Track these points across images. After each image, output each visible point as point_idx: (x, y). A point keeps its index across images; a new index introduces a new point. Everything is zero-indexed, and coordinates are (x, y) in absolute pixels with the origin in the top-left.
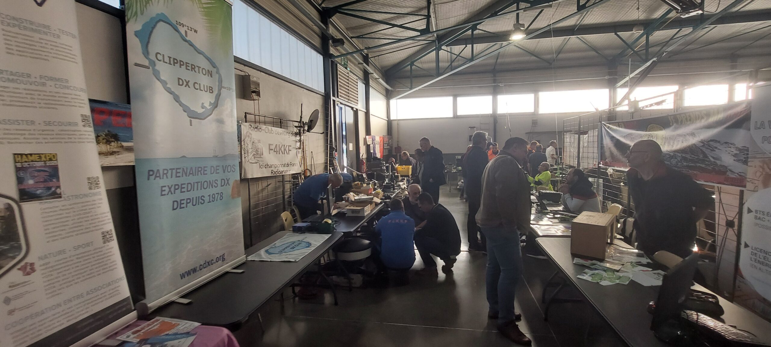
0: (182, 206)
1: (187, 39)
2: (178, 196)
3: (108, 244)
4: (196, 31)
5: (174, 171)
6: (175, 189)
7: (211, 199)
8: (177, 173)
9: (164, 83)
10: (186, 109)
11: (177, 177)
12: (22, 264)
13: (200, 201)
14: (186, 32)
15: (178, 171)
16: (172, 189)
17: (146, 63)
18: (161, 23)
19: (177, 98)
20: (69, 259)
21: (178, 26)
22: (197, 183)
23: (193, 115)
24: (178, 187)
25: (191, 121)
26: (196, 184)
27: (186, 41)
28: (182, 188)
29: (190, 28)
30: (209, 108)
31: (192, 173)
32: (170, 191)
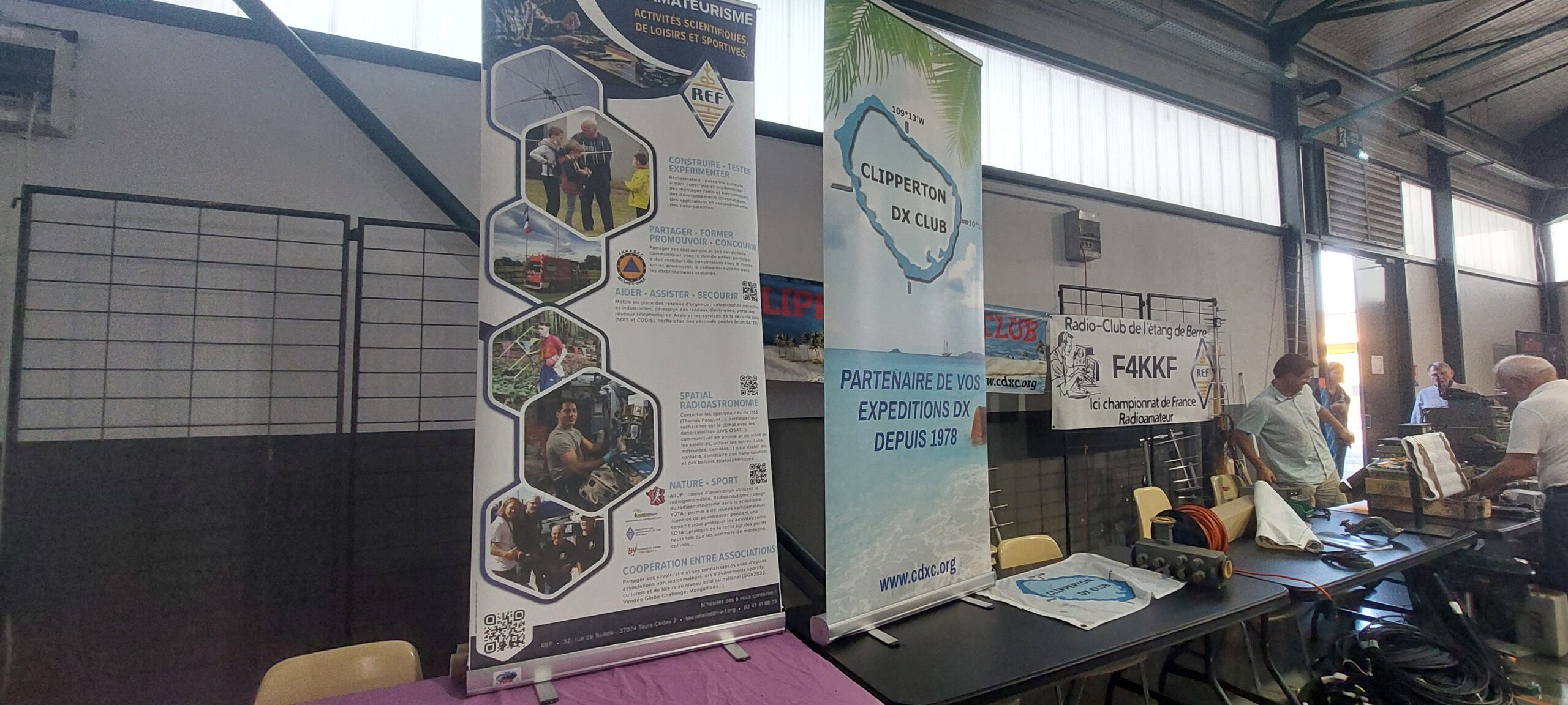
0: (890, 445)
1: (909, 135)
2: (885, 425)
3: (756, 485)
4: (922, 121)
5: (881, 376)
6: (881, 411)
7: (937, 439)
8: (885, 380)
9: (872, 216)
10: (903, 262)
11: (884, 388)
13: (919, 439)
14: (907, 123)
15: (887, 377)
16: (877, 411)
17: (848, 182)
18: (872, 112)
19: (890, 244)
20: (704, 496)
21: (896, 115)
22: (916, 403)
23: (914, 275)
24: (886, 407)
25: (909, 284)
26: (913, 406)
27: (906, 139)
28: (891, 410)
29: (913, 117)
30: (939, 260)
31: (909, 385)
32: (873, 412)
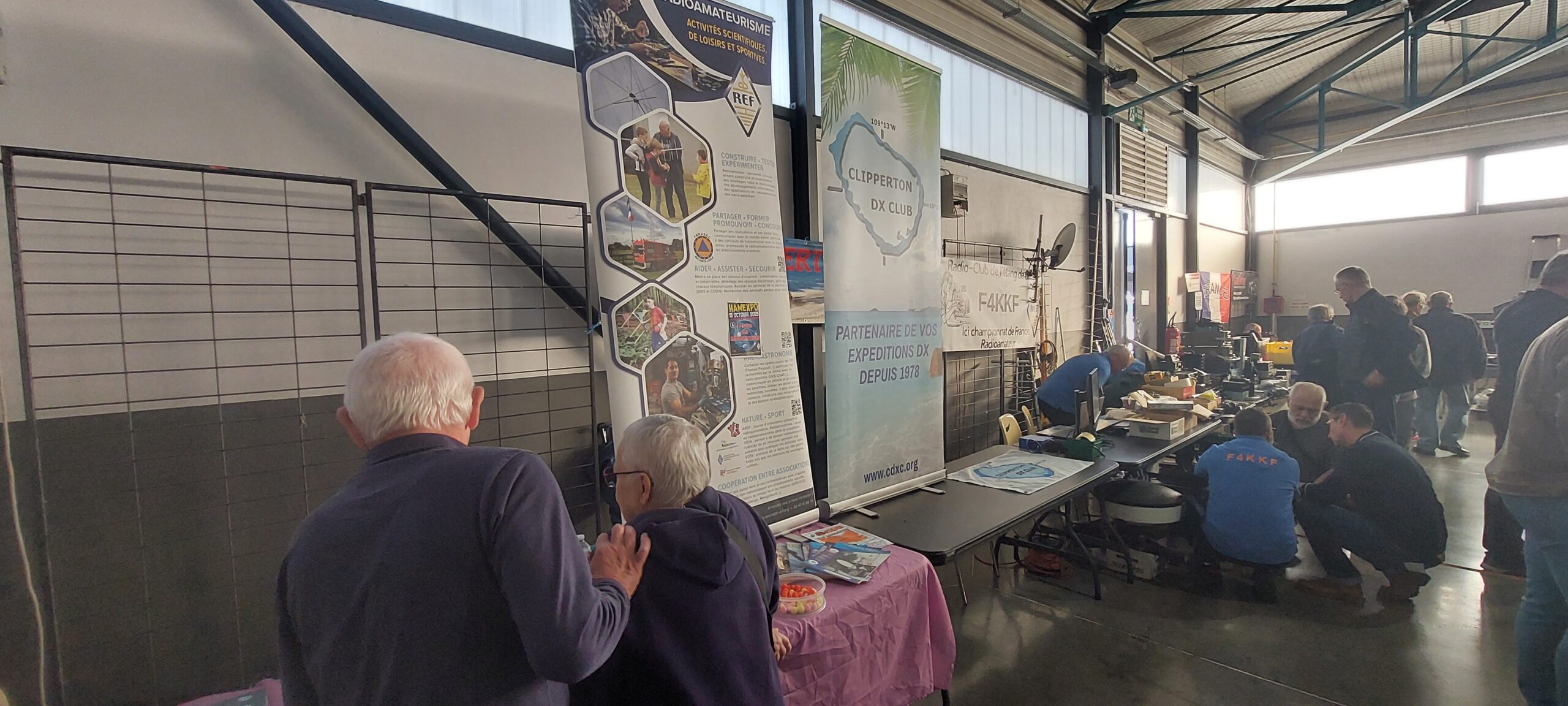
0: (871, 379)
1: (883, 141)
2: (867, 365)
3: (796, 416)
4: (893, 128)
5: (864, 329)
6: (864, 355)
7: (904, 374)
8: (867, 332)
9: (857, 208)
10: (880, 242)
11: (866, 338)
12: (731, 423)
13: (891, 374)
14: (882, 131)
15: (868, 329)
16: (861, 354)
17: (839, 185)
18: (856, 126)
19: (869, 228)
20: (764, 427)
21: (874, 125)
22: (889, 348)
23: (887, 250)
24: (866, 352)
25: (884, 258)
26: (887, 350)
27: (882, 144)
28: (871, 354)
29: (887, 125)
30: (906, 237)
31: (884, 334)
32: (858, 356)
